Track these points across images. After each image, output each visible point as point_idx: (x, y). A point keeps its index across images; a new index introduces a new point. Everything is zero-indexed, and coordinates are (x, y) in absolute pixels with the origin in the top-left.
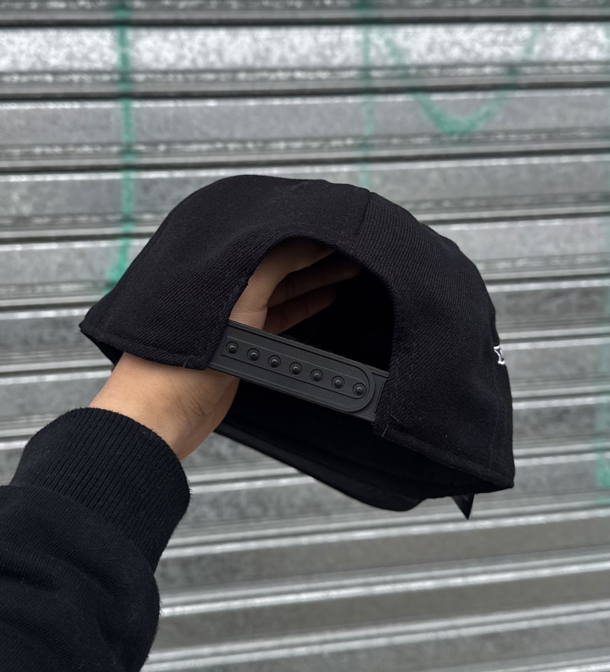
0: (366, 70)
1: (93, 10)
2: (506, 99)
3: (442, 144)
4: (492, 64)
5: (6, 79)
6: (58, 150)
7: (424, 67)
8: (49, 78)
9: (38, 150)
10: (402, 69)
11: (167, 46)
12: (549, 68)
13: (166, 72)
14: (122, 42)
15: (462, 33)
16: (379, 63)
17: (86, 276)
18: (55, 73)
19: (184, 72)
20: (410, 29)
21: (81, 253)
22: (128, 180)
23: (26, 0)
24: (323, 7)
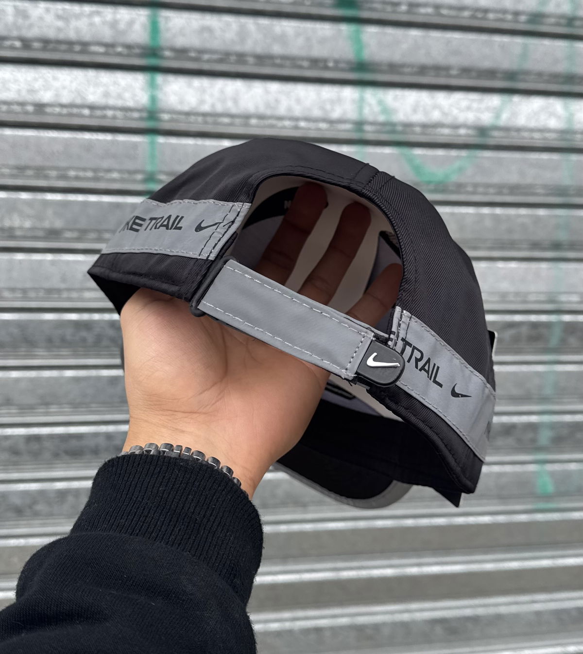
0: (359, 124)
1: (128, 56)
2: (477, 157)
4: (465, 126)
5: (48, 110)
6: (90, 174)
7: (408, 126)
8: (86, 112)
9: (72, 173)
10: (390, 126)
11: (191, 91)
12: (514, 134)
13: (188, 114)
14: (152, 85)
15: (441, 98)
16: (371, 118)
18: (92, 107)
19: (204, 115)
20: (398, 92)
23: (70, 43)
24: (326, 68)
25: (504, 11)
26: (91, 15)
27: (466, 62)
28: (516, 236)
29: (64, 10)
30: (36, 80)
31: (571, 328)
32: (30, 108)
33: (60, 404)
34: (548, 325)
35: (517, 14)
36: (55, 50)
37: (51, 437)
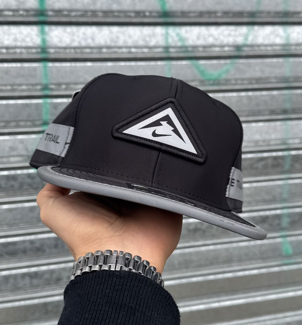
0: (167, 48)
1: (27, 16)
2: (236, 63)
4: (228, 46)
6: (9, 88)
7: (195, 47)
8: (4, 51)
10: (184, 48)
11: (66, 35)
12: (256, 48)
13: (65, 48)
14: (43, 33)
15: (213, 30)
16: (173, 44)
17: (24, 153)
18: (7, 48)
19: (75, 48)
20: (188, 28)
21: (22, 141)
22: (46, 103)
24: (145, 16)
27: (226, 8)
28: (261, 108)
31: (296, 158)
34: (282, 158)
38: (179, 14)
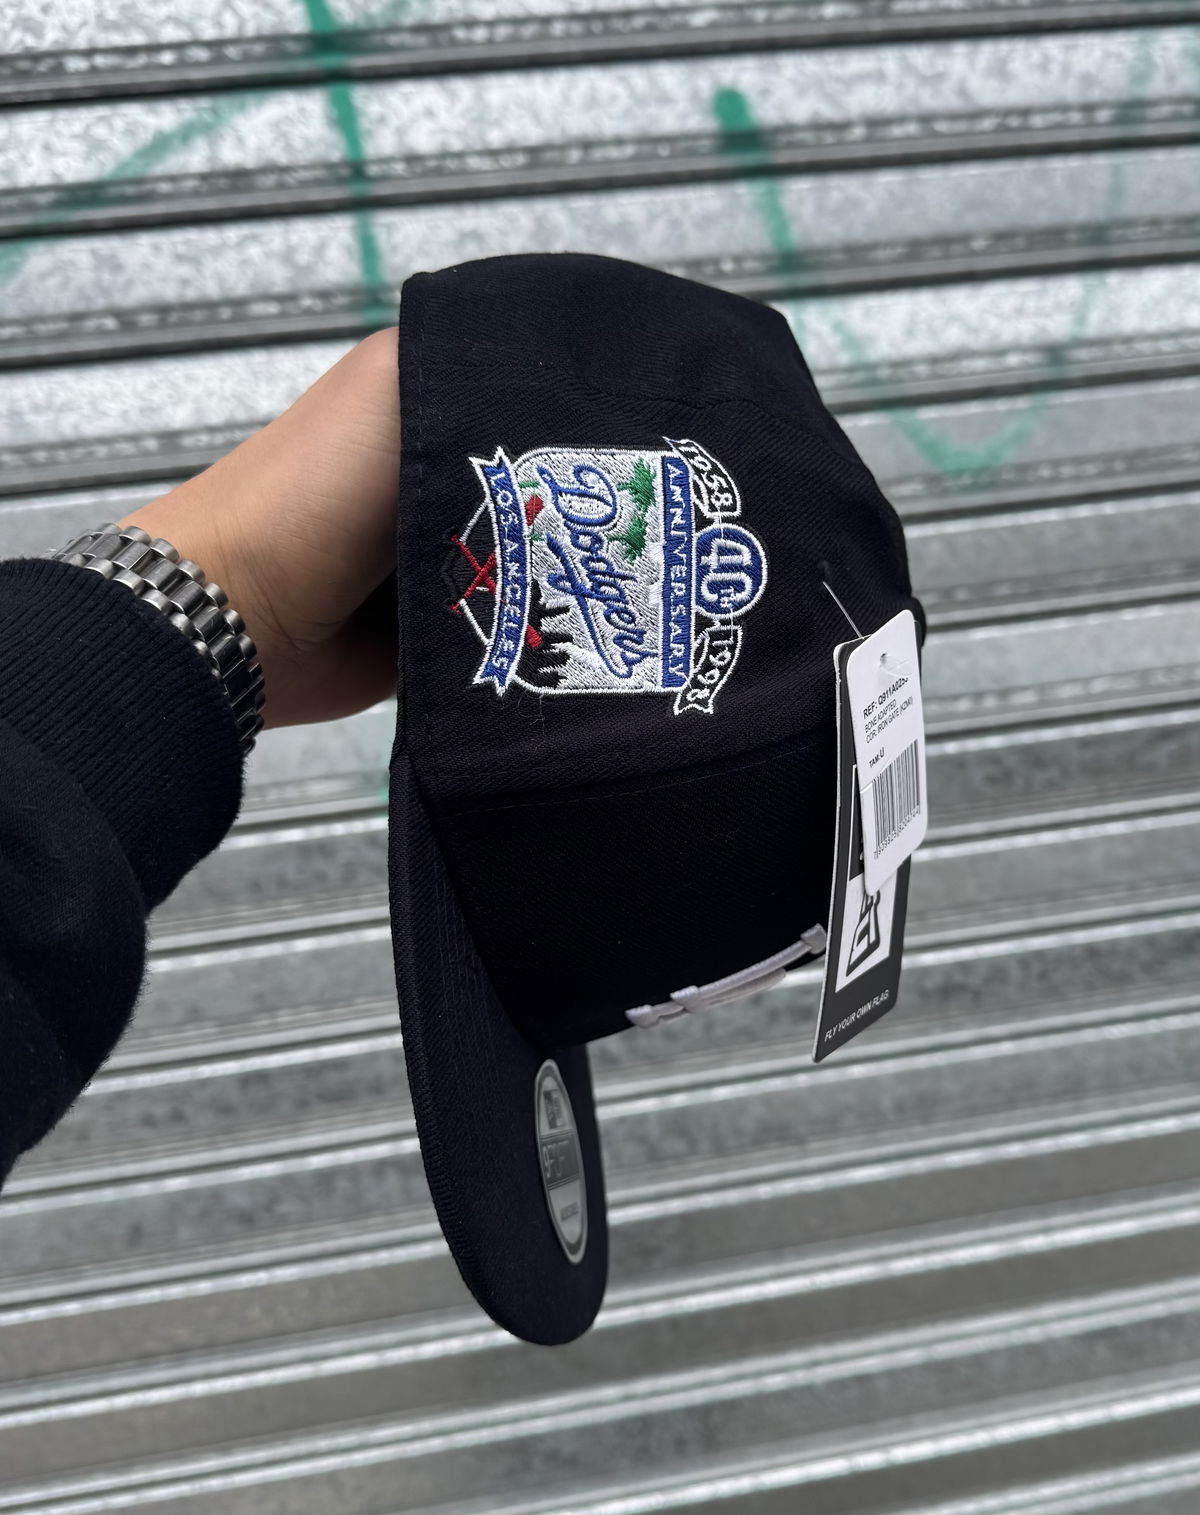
1: (326, 312)
2: (1049, 407)
3: (945, 492)
4: (1019, 348)
5: (188, 441)
7: (901, 364)
10: (864, 370)
12: (1119, 349)
15: (962, 300)
16: (823, 360)
20: (871, 301)
23: (209, 305)
24: (720, 273)
25: (1064, 108)
26: (240, 244)
27: (997, 220)
28: (1152, 554)
29: (187, 243)
30: (153, 386)
32: (151, 444)
33: (295, 1006)
35: (1088, 108)
36: (183, 323)
37: (287, 1071)
38: (839, 257)
